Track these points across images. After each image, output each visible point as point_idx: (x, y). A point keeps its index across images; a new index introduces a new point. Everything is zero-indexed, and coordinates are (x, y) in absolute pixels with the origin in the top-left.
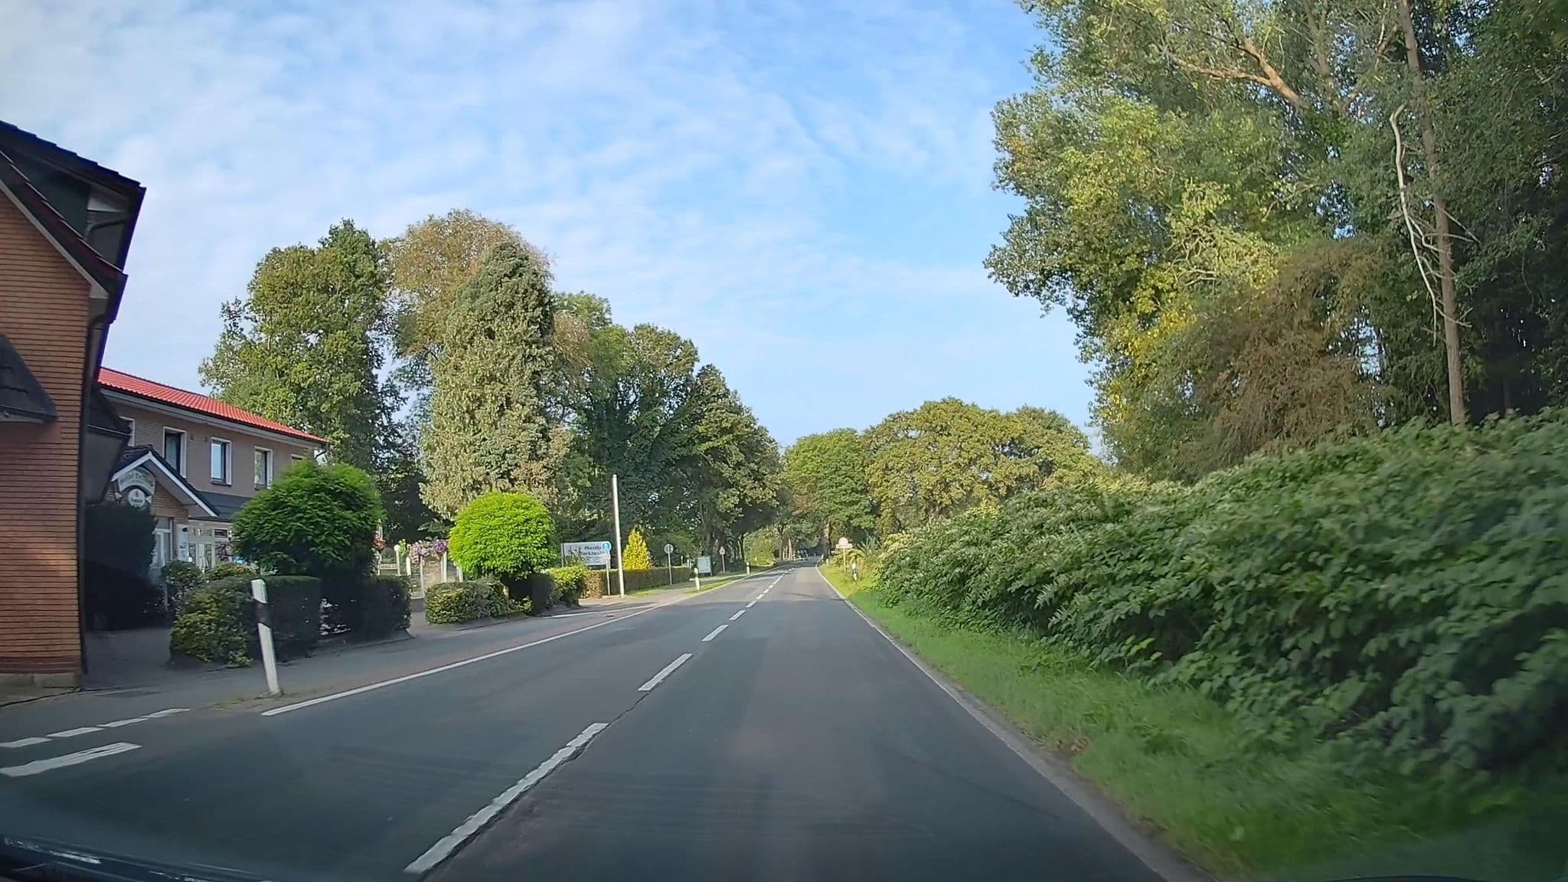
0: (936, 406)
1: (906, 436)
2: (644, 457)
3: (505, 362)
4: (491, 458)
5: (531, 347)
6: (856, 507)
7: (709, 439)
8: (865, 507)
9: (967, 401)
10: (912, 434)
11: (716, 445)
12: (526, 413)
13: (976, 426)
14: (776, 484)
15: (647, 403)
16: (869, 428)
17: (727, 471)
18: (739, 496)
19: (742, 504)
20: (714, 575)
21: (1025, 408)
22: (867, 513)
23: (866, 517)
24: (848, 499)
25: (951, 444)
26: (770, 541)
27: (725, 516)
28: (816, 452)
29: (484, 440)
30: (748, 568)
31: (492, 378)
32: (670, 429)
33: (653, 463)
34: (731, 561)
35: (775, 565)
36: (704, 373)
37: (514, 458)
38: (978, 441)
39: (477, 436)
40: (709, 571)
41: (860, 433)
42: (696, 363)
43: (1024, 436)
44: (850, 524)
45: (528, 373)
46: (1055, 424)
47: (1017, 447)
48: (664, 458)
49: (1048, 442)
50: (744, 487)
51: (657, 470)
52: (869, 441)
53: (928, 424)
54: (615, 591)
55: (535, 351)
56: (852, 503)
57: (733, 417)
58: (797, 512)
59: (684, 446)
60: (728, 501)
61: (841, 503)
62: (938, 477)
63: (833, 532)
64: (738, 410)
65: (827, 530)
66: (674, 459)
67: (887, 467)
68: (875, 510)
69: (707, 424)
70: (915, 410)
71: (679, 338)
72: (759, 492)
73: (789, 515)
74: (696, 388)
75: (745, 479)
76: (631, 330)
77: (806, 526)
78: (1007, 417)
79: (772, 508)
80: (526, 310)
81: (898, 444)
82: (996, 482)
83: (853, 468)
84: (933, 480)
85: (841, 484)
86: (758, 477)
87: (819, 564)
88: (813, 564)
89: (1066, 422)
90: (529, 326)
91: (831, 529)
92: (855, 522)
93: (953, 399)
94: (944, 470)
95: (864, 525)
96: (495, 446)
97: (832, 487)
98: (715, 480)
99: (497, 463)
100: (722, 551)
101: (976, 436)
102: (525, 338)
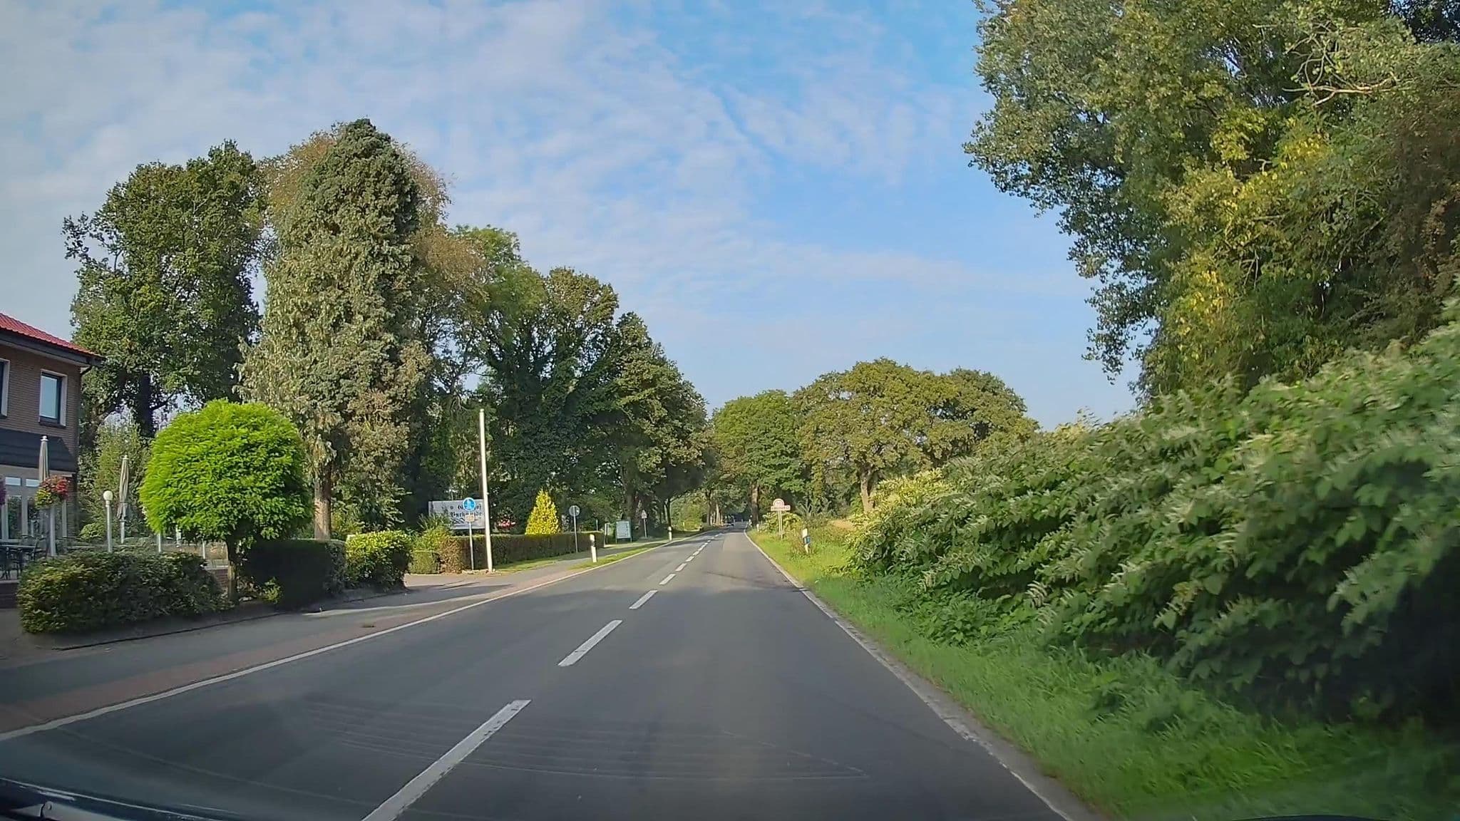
0: (869, 366)
1: (838, 398)
2: (557, 411)
3: (345, 262)
4: (323, 386)
5: (381, 244)
6: (785, 470)
7: (630, 393)
8: (795, 470)
9: (901, 363)
10: (844, 395)
11: (636, 398)
12: (367, 326)
13: (911, 388)
14: (702, 442)
15: (563, 353)
16: (800, 389)
17: (648, 428)
18: (662, 455)
19: (664, 463)
20: (634, 541)
21: (959, 370)
22: (797, 477)
23: (796, 481)
24: (776, 462)
25: (885, 406)
26: (698, 506)
27: (646, 476)
28: (744, 414)
29: (316, 362)
30: (670, 533)
31: (329, 281)
32: (587, 382)
33: (569, 418)
34: (656, 525)
35: (702, 530)
36: (624, 321)
37: (351, 386)
38: (913, 402)
39: (308, 358)
40: (629, 536)
41: (790, 395)
42: (616, 310)
43: (960, 399)
44: (780, 489)
45: (374, 274)
46: (990, 386)
47: (952, 409)
48: (579, 413)
49: (983, 404)
50: (667, 446)
51: (573, 425)
52: (800, 402)
53: (861, 385)
54: (481, 564)
55: (386, 248)
56: (781, 467)
57: (656, 369)
58: (725, 476)
59: (603, 400)
60: (650, 460)
61: (770, 466)
62: (871, 440)
63: (762, 496)
64: (662, 362)
65: (755, 495)
66: (591, 414)
67: (818, 429)
68: (805, 474)
69: (627, 376)
70: (847, 372)
71: (596, 282)
72: (683, 451)
73: (716, 480)
74: (616, 338)
75: (669, 437)
76: (545, 273)
77: (733, 491)
78: (942, 378)
79: (698, 468)
80: (377, 198)
81: (829, 405)
82: (931, 445)
83: (783, 429)
84: (867, 442)
85: (770, 447)
86: (682, 435)
87: (748, 529)
88: (741, 530)
89: (1002, 384)
90: (380, 216)
91: (759, 493)
92: (784, 486)
93: (886, 360)
94: (878, 432)
95: (793, 489)
96: (326, 370)
97: (761, 449)
98: (636, 438)
99: (330, 391)
100: (644, 515)
101: (911, 397)
102: (373, 231)
